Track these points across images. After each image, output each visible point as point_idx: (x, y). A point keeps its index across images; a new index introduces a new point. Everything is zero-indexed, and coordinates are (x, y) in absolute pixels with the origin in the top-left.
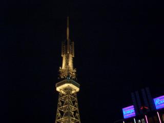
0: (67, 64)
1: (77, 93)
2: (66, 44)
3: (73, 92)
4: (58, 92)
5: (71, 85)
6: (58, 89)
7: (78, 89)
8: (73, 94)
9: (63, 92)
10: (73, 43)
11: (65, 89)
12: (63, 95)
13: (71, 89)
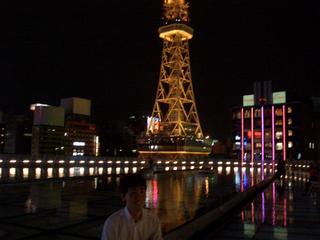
3: (183, 39)
4: (162, 40)
5: (182, 32)
6: (162, 35)
7: (190, 36)
8: (184, 42)
9: (169, 39)
11: (174, 36)
12: (170, 43)
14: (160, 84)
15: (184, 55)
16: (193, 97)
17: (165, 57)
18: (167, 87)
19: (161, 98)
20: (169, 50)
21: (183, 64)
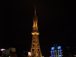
0: (35, 25)
1: (38, 35)
2: (35, 17)
6: (32, 34)
7: (39, 34)
9: (34, 35)
10: (37, 17)
13: (37, 34)
14: (32, 45)
15: (37, 38)
16: (39, 48)
17: (33, 38)
18: (33, 45)
19: (32, 48)
20: (34, 37)
21: (37, 40)
